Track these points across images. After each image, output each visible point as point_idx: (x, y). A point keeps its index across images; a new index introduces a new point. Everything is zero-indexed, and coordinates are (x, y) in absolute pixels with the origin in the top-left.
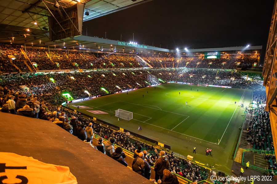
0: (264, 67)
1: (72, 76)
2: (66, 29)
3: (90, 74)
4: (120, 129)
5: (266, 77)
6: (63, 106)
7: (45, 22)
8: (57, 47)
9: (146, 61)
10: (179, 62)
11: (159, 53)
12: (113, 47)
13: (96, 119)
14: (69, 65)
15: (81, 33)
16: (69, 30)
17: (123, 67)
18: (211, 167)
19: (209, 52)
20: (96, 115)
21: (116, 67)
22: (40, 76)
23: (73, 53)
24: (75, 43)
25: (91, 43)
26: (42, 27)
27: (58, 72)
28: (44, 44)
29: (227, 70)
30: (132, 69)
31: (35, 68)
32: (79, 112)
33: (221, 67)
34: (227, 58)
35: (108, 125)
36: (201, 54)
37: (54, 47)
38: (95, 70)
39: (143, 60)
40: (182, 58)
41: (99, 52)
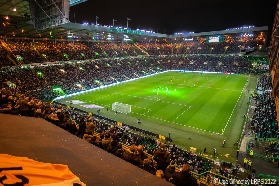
0: (270, 50)
1: (62, 68)
2: (51, 16)
3: (81, 65)
4: (118, 123)
5: (272, 60)
6: (54, 102)
7: (26, 7)
8: (43, 37)
9: (142, 49)
10: (179, 48)
11: (156, 39)
12: (106, 34)
13: (91, 115)
14: (58, 57)
15: (69, 19)
16: (55, 16)
17: (118, 56)
18: (214, 158)
19: (210, 36)
20: (92, 109)
21: (110, 57)
22: (26, 70)
23: (61, 42)
24: (63, 31)
25: (80, 31)
26: (23, 14)
27: (46, 65)
28: (27, 34)
29: (230, 55)
30: (127, 58)
31: (20, 62)
32: (72, 108)
33: (223, 52)
35: (105, 119)
36: (202, 39)
37: (39, 37)
38: (87, 61)
39: (139, 48)
40: (181, 43)
41: (90, 40)
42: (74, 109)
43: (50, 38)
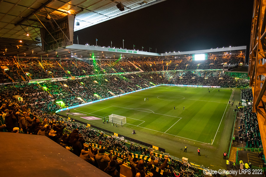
1: (65, 84)
2: (58, 40)
3: (82, 80)
4: (115, 134)
6: (56, 114)
7: (37, 33)
8: (49, 56)
9: (136, 65)
10: (169, 64)
11: (148, 57)
12: (104, 54)
13: (90, 126)
15: (72, 43)
16: (61, 40)
17: (115, 73)
18: (206, 168)
19: (196, 54)
20: (91, 121)
21: (108, 73)
23: (65, 61)
24: (67, 51)
25: (82, 51)
26: (34, 38)
27: (51, 81)
28: (37, 54)
30: (123, 74)
31: (28, 78)
32: (73, 119)
33: (209, 68)
34: (214, 59)
35: (102, 130)
36: (189, 57)
37: (46, 56)
38: (88, 77)
39: (134, 65)
40: (171, 60)
41: (90, 59)
42: (74, 120)
43: (56, 57)
